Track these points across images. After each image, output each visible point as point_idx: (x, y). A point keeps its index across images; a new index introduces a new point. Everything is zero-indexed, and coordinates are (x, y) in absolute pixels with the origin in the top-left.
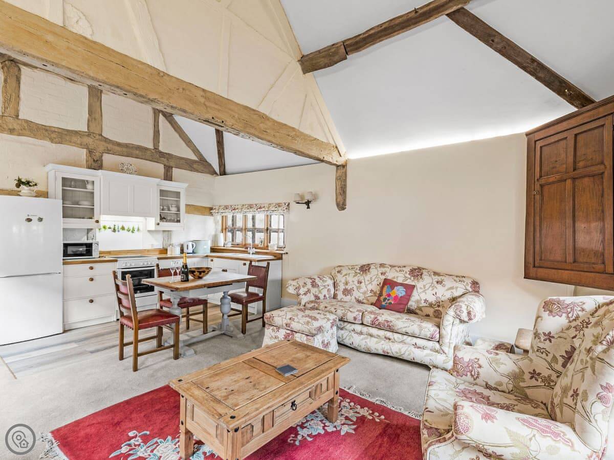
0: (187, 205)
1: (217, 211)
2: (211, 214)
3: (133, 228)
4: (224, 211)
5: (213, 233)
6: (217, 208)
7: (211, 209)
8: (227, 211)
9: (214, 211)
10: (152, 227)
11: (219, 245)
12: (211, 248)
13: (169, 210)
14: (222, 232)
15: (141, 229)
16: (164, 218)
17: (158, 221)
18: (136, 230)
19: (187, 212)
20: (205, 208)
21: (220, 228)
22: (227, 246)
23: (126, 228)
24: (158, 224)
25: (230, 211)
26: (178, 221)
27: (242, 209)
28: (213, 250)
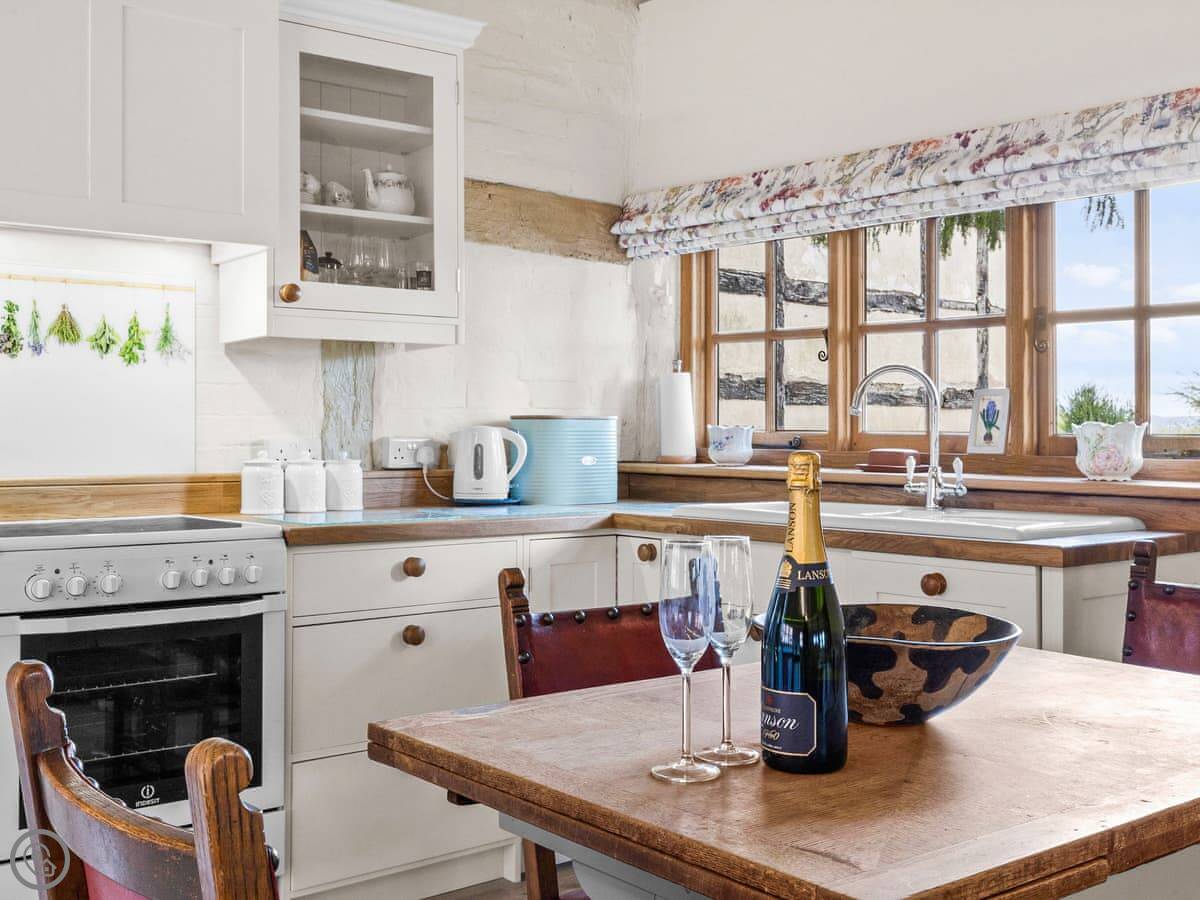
0: (473, 184)
1: (657, 224)
2: (617, 250)
3: (134, 329)
4: (707, 216)
5: (629, 374)
6: (656, 201)
7: (619, 213)
8: (729, 212)
9: (639, 223)
10: (251, 316)
11: (666, 452)
12: (621, 473)
13: (360, 202)
14: (687, 367)
15: (183, 332)
16: (329, 260)
17: (292, 272)
18: (151, 340)
19: (477, 230)
20: (580, 206)
21: (668, 339)
22: (725, 453)
23: (87, 328)
24: (291, 295)
25: (754, 209)
26: (423, 280)
27: (844, 181)
28: (634, 484)
